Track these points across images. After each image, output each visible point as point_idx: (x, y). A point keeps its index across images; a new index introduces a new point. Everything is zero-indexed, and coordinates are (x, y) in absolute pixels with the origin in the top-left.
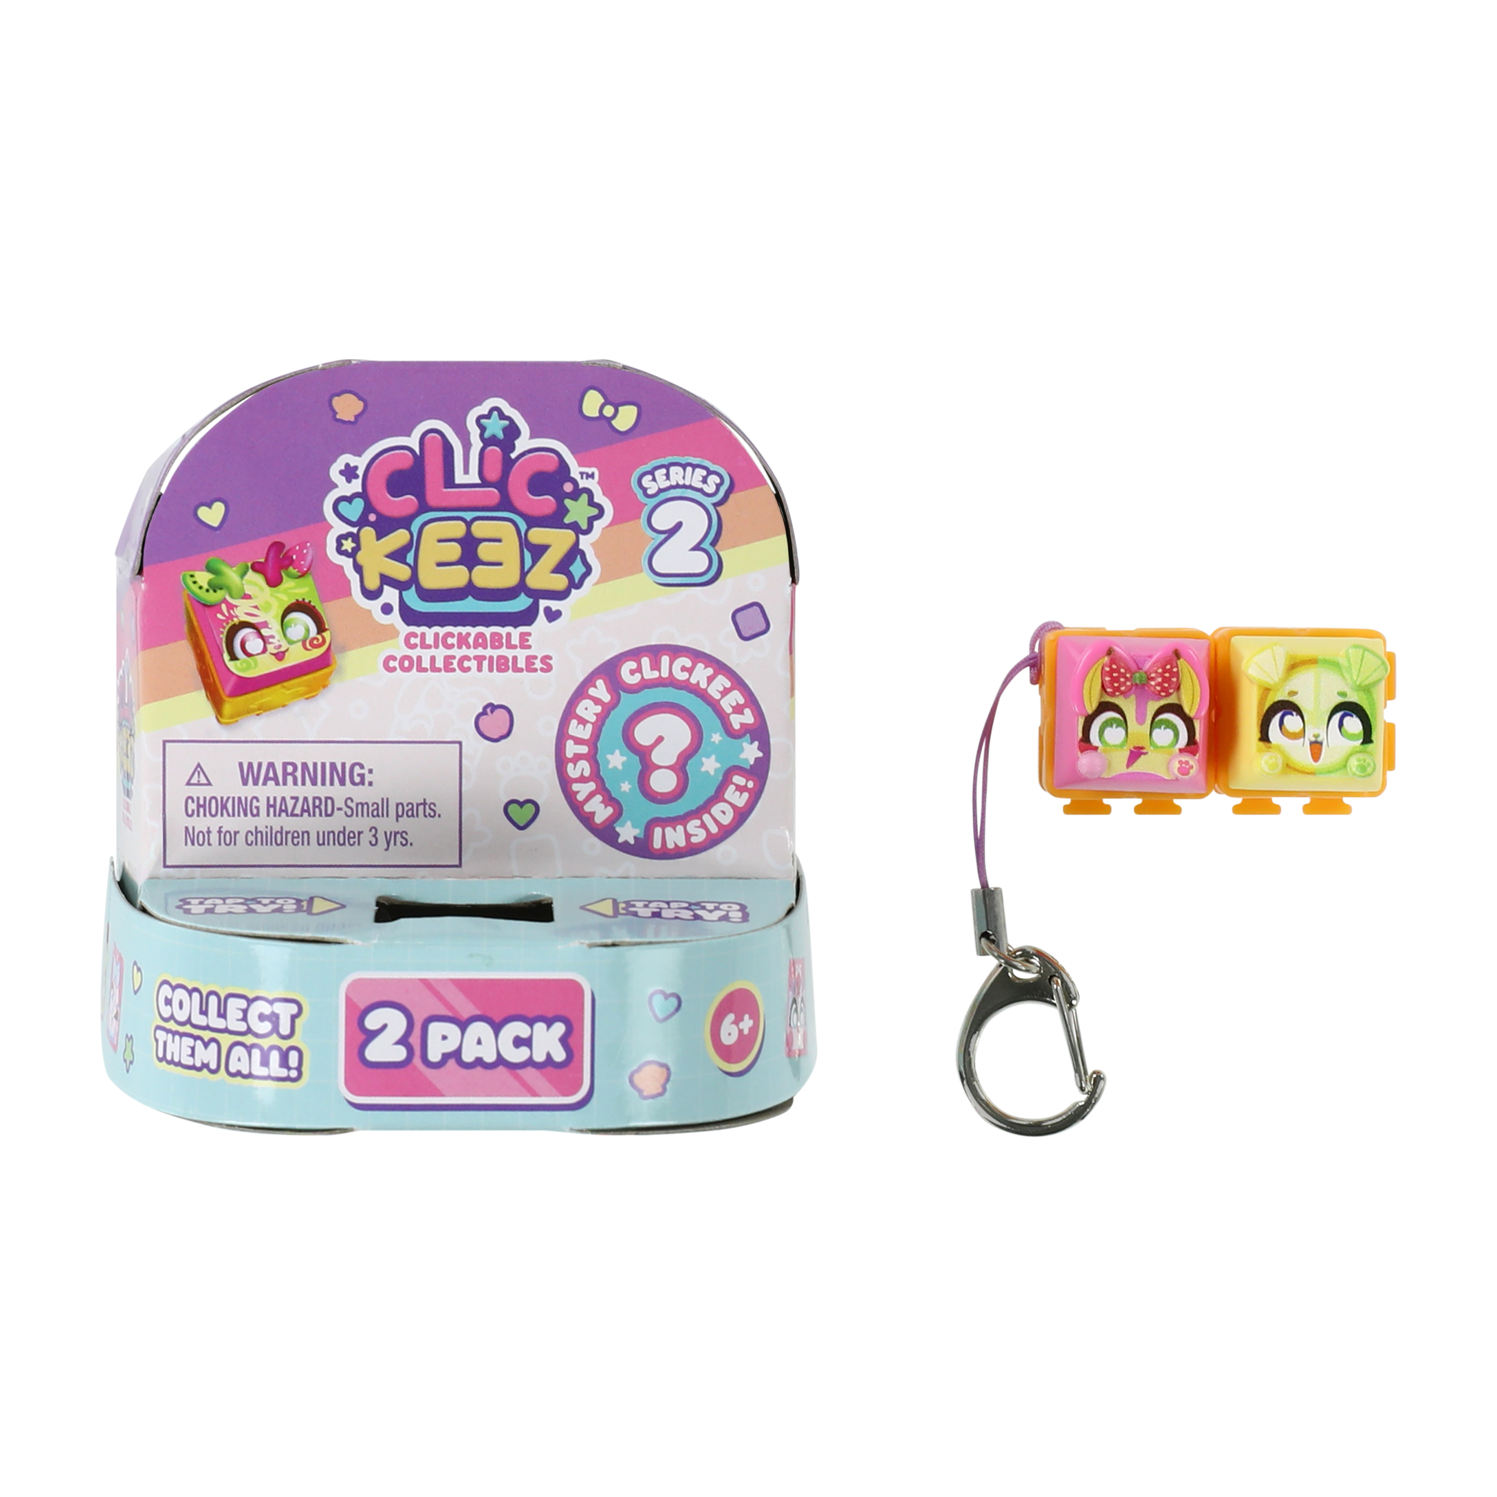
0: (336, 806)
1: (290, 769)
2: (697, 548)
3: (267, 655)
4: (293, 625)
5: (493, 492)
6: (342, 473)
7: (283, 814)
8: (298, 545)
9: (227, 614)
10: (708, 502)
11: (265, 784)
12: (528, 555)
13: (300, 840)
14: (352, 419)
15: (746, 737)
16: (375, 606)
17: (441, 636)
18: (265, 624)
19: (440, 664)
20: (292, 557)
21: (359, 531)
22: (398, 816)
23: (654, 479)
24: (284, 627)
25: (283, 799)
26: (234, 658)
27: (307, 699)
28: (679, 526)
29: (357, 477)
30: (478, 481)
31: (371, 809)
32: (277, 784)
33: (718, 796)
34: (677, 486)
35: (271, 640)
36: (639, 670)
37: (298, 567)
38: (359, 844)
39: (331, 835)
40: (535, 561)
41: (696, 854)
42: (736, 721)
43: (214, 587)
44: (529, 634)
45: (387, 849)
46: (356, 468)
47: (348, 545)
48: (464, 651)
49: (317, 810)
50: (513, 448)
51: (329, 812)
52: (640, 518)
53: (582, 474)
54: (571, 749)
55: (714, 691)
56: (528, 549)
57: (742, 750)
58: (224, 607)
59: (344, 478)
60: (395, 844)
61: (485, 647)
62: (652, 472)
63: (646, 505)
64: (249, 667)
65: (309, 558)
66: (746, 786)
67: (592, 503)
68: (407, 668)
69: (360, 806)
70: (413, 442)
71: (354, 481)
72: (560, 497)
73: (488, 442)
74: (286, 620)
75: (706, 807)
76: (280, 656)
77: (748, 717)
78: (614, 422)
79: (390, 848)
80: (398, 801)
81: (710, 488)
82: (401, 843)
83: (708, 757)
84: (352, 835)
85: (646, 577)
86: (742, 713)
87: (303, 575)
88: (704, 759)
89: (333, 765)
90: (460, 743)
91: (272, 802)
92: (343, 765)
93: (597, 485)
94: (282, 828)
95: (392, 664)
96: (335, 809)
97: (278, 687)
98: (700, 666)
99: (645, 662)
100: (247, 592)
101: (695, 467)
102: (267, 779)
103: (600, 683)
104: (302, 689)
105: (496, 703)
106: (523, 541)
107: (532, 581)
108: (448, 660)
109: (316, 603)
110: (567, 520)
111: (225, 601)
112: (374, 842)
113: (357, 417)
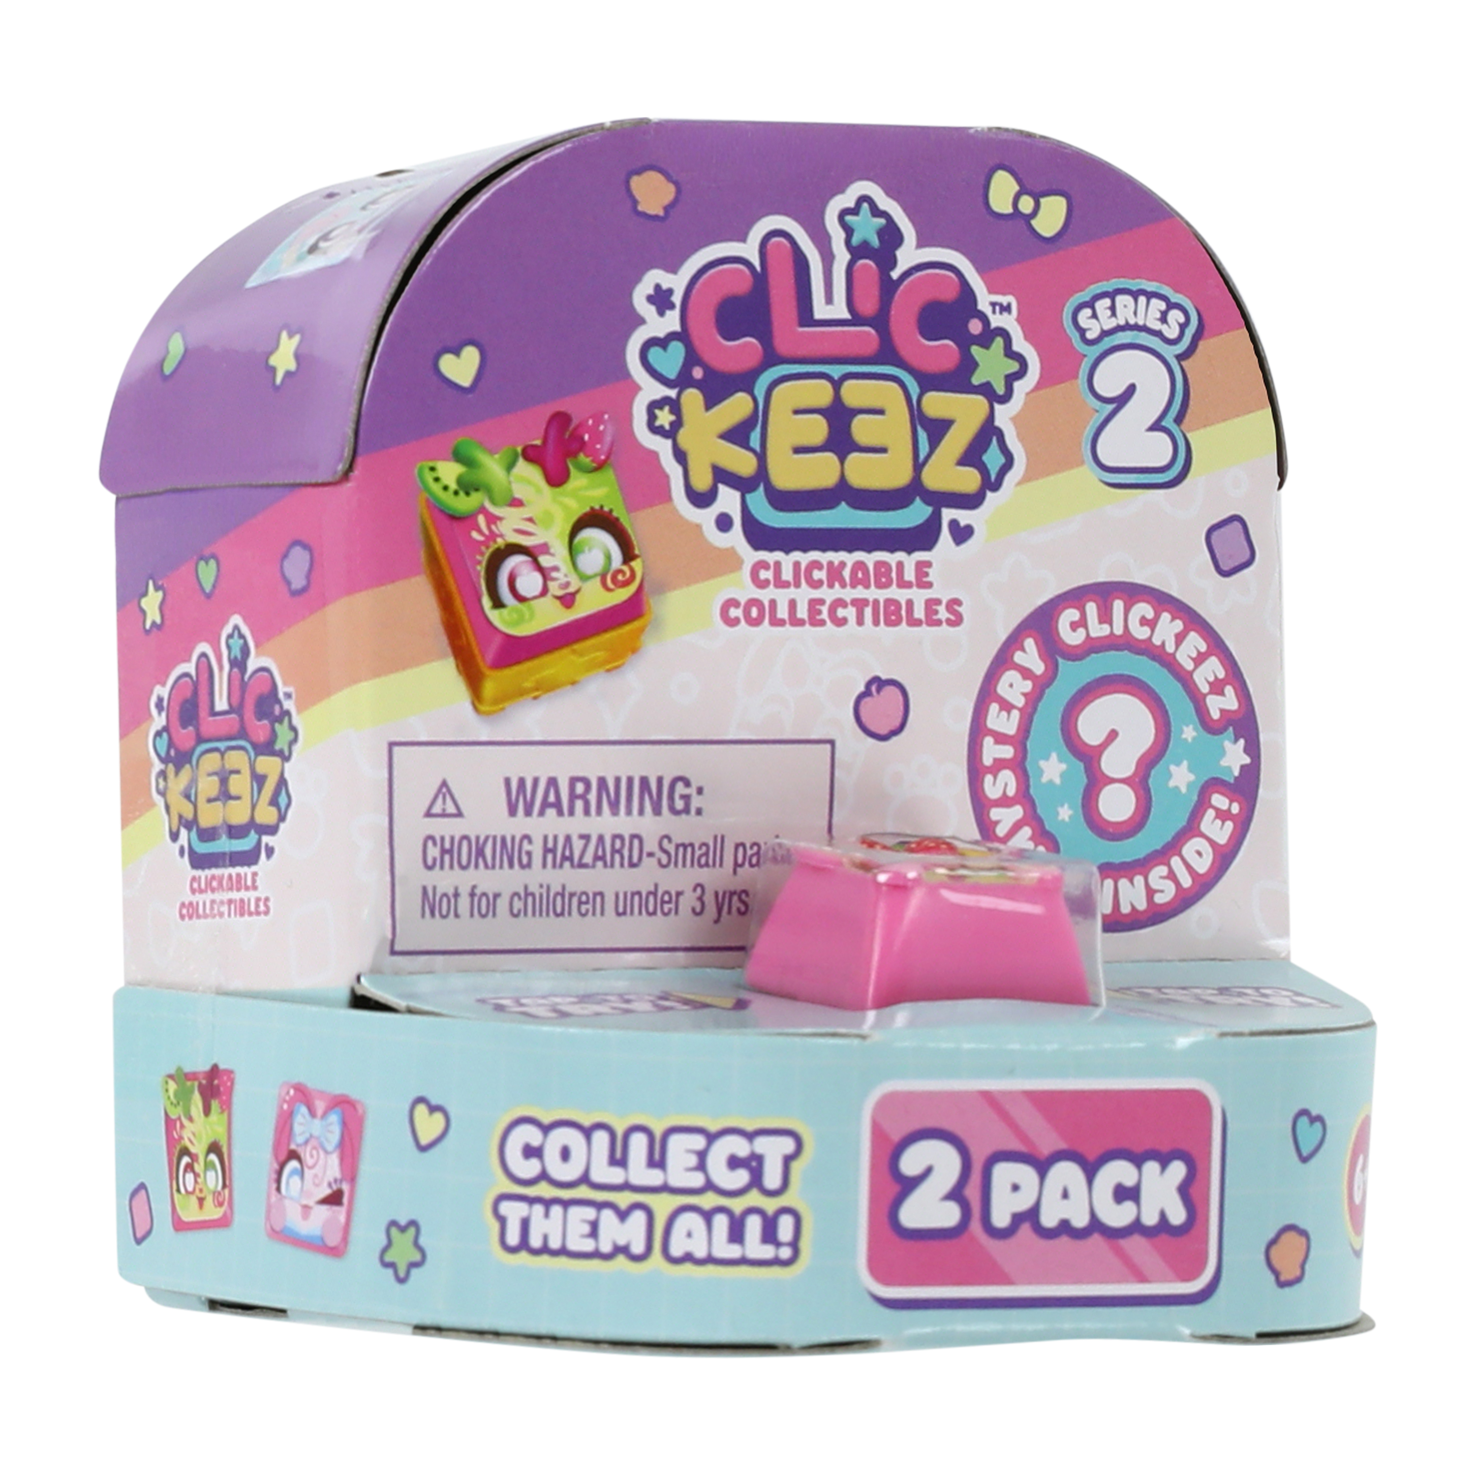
0: (647, 849)
1: (580, 788)
2: (1156, 427)
3: (548, 600)
4: (586, 549)
5: (868, 334)
6: (650, 299)
7: (567, 864)
8: (590, 417)
9: (486, 531)
10: (1170, 352)
11: (542, 813)
12: (923, 436)
13: (590, 907)
14: (661, 213)
15: (1228, 732)
16: (706, 517)
17: (803, 567)
18: (544, 548)
19: (802, 612)
20: (582, 438)
21: (679, 395)
22: (736, 865)
23: (1095, 316)
24: (574, 553)
25: (568, 839)
26: (498, 604)
27: (608, 671)
28: (1131, 389)
29: (672, 306)
30: (846, 315)
31: (698, 853)
32: (560, 813)
33: (1191, 829)
34: (1127, 327)
35: (554, 574)
36: (1082, 623)
37: (593, 454)
38: (676, 912)
39: (636, 898)
40: (934, 444)
41: (1162, 921)
42: (1216, 705)
43: (466, 487)
44: (928, 564)
45: (717, 921)
46: (670, 292)
47: (665, 418)
48: (837, 592)
49: (617, 857)
50: (893, 263)
51: (635, 859)
52: (1076, 377)
53: (993, 305)
54: (991, 751)
55: (1184, 657)
56: (924, 428)
57: (1223, 753)
58: (481, 520)
59: (653, 309)
60: (729, 912)
61: (867, 586)
62: (1090, 304)
63: (1085, 356)
64: (521, 620)
65: (608, 439)
66: (1229, 810)
67: (1010, 353)
68: (756, 619)
69: (681, 850)
70: (750, 250)
71: (668, 313)
72: (965, 341)
73: (858, 252)
74: (577, 540)
75: (1173, 847)
76: (568, 600)
77: (1229, 701)
78: (1034, 223)
79: (722, 919)
80: (739, 841)
81: (1172, 332)
82: (739, 910)
83: (1178, 764)
84: (666, 898)
85: (1088, 473)
86: (1221, 693)
87: (600, 466)
88: (1173, 768)
89: (644, 781)
90: (832, 743)
91: (550, 845)
92: (660, 780)
93: (1015, 323)
94: (564, 887)
95: (734, 613)
96: (645, 855)
97: (565, 652)
98: (1166, 616)
99: (1091, 608)
100: (518, 495)
101: (1150, 295)
102: (545, 805)
103: (1030, 643)
104: (600, 655)
105: (884, 677)
106: (916, 412)
107: (933, 479)
108: (814, 605)
109: (620, 513)
110: (976, 380)
111: (483, 510)
112: (698, 910)
113: (667, 209)
